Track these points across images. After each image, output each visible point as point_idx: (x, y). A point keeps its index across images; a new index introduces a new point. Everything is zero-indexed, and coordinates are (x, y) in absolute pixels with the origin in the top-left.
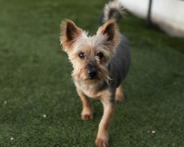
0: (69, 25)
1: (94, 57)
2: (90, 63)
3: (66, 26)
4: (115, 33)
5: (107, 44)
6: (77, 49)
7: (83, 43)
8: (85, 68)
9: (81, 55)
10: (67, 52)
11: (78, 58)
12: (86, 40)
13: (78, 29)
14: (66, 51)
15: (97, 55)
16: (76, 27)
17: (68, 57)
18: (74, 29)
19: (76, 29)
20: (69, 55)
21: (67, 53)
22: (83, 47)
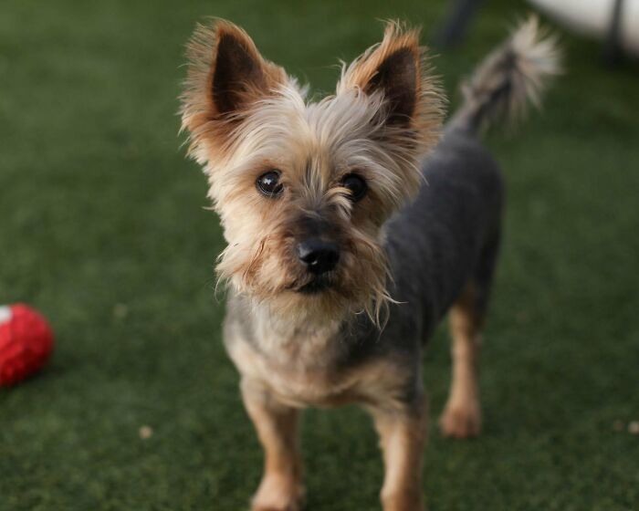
0: (228, 46)
1: (327, 189)
2: (308, 212)
3: (215, 48)
4: (418, 95)
5: (385, 139)
6: (251, 152)
7: (282, 128)
8: (286, 234)
9: (267, 181)
10: (206, 164)
11: (255, 194)
12: (293, 117)
13: (268, 66)
14: (200, 160)
15: (340, 181)
16: (260, 57)
17: (207, 187)
18: (249, 66)
19: (259, 67)
20: (210, 180)
21: (206, 170)
22: (278, 144)
